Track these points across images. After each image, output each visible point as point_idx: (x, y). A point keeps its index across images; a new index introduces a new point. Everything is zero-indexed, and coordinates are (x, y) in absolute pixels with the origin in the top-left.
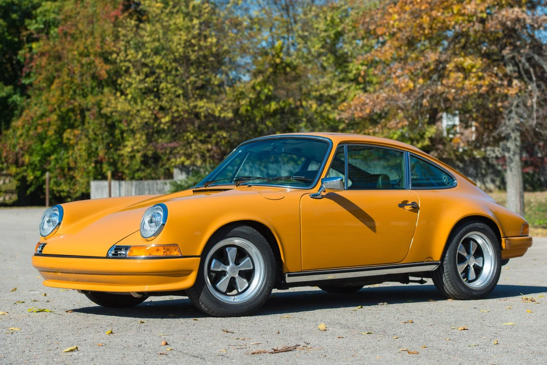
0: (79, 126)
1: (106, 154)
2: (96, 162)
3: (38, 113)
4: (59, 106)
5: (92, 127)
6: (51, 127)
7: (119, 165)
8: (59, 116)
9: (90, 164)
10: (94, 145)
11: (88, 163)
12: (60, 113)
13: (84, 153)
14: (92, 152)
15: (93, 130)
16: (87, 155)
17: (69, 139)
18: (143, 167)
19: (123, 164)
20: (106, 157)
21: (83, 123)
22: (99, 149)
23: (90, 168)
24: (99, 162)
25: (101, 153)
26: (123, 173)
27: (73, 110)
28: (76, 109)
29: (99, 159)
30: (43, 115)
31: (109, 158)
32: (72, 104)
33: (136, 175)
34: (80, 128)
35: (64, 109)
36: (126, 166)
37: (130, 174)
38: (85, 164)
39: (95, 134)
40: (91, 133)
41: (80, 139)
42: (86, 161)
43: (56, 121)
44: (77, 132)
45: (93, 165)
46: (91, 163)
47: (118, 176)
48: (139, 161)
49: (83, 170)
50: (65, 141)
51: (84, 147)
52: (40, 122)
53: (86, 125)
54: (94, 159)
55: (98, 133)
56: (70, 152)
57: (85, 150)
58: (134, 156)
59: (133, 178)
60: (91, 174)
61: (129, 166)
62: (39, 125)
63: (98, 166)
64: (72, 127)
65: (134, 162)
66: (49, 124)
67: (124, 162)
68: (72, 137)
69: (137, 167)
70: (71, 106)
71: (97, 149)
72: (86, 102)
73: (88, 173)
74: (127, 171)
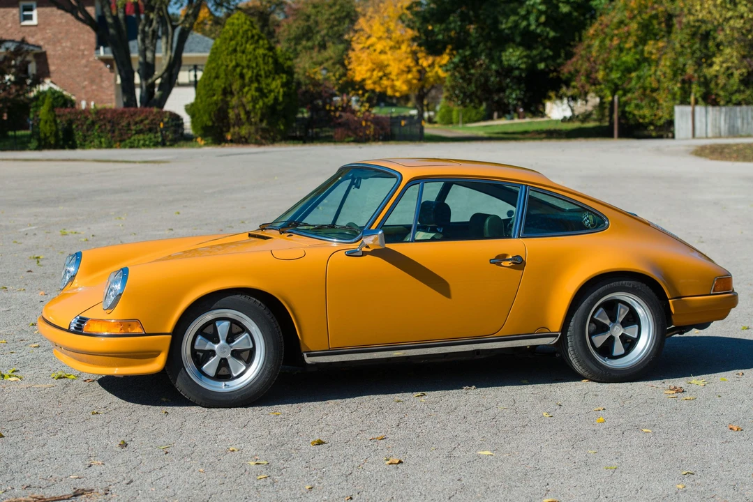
0: (663, 36)
1: (696, 71)
2: (683, 82)
3: (615, 20)
4: (640, 13)
5: (680, 37)
6: (630, 38)
7: (712, 85)
8: (639, 23)
9: (675, 84)
10: (681, 60)
11: (674, 82)
12: (641, 21)
13: (668, 71)
14: (679, 69)
15: (681, 40)
16: (671, 73)
17: (651, 53)
18: (742, 88)
19: (717, 85)
20: (696, 75)
21: (669, 32)
22: (687, 66)
23: (676, 89)
24: (686, 83)
25: (690, 70)
26: (717, 95)
27: (655, 17)
28: (660, 15)
29: (686, 77)
30: (621, 22)
31: (699, 77)
32: (656, 9)
33: (734, 98)
34: (665, 39)
35: (645, 16)
36: (721, 86)
37: (725, 96)
38: (671, 84)
39: (682, 46)
40: (678, 46)
41: (665, 53)
42: (672, 80)
43: (637, 30)
44: (661, 44)
45: (679, 85)
46: (677, 82)
47: (709, 99)
48: (737, 80)
49: (666, 91)
50: (646, 55)
51: (668, 63)
52: (616, 32)
53: (673, 36)
54: (680, 78)
55: (686, 45)
56: (653, 69)
57: (669, 66)
58: (732, 74)
59: (728, 102)
60: (678, 96)
61: (725, 85)
62: (616, 35)
63: (687, 86)
64: (655, 37)
65: (732, 81)
66: (629, 34)
67: (719, 81)
68: (654, 51)
69: (735, 88)
70: (654, 12)
71: (684, 65)
72: (673, 7)
73: (674, 95)
74: (722, 93)
